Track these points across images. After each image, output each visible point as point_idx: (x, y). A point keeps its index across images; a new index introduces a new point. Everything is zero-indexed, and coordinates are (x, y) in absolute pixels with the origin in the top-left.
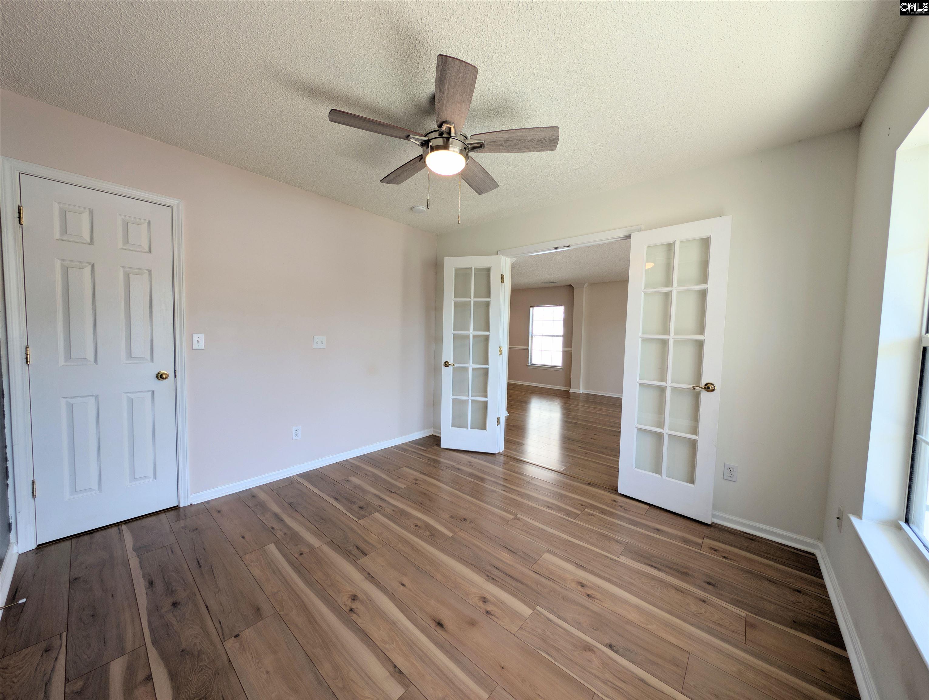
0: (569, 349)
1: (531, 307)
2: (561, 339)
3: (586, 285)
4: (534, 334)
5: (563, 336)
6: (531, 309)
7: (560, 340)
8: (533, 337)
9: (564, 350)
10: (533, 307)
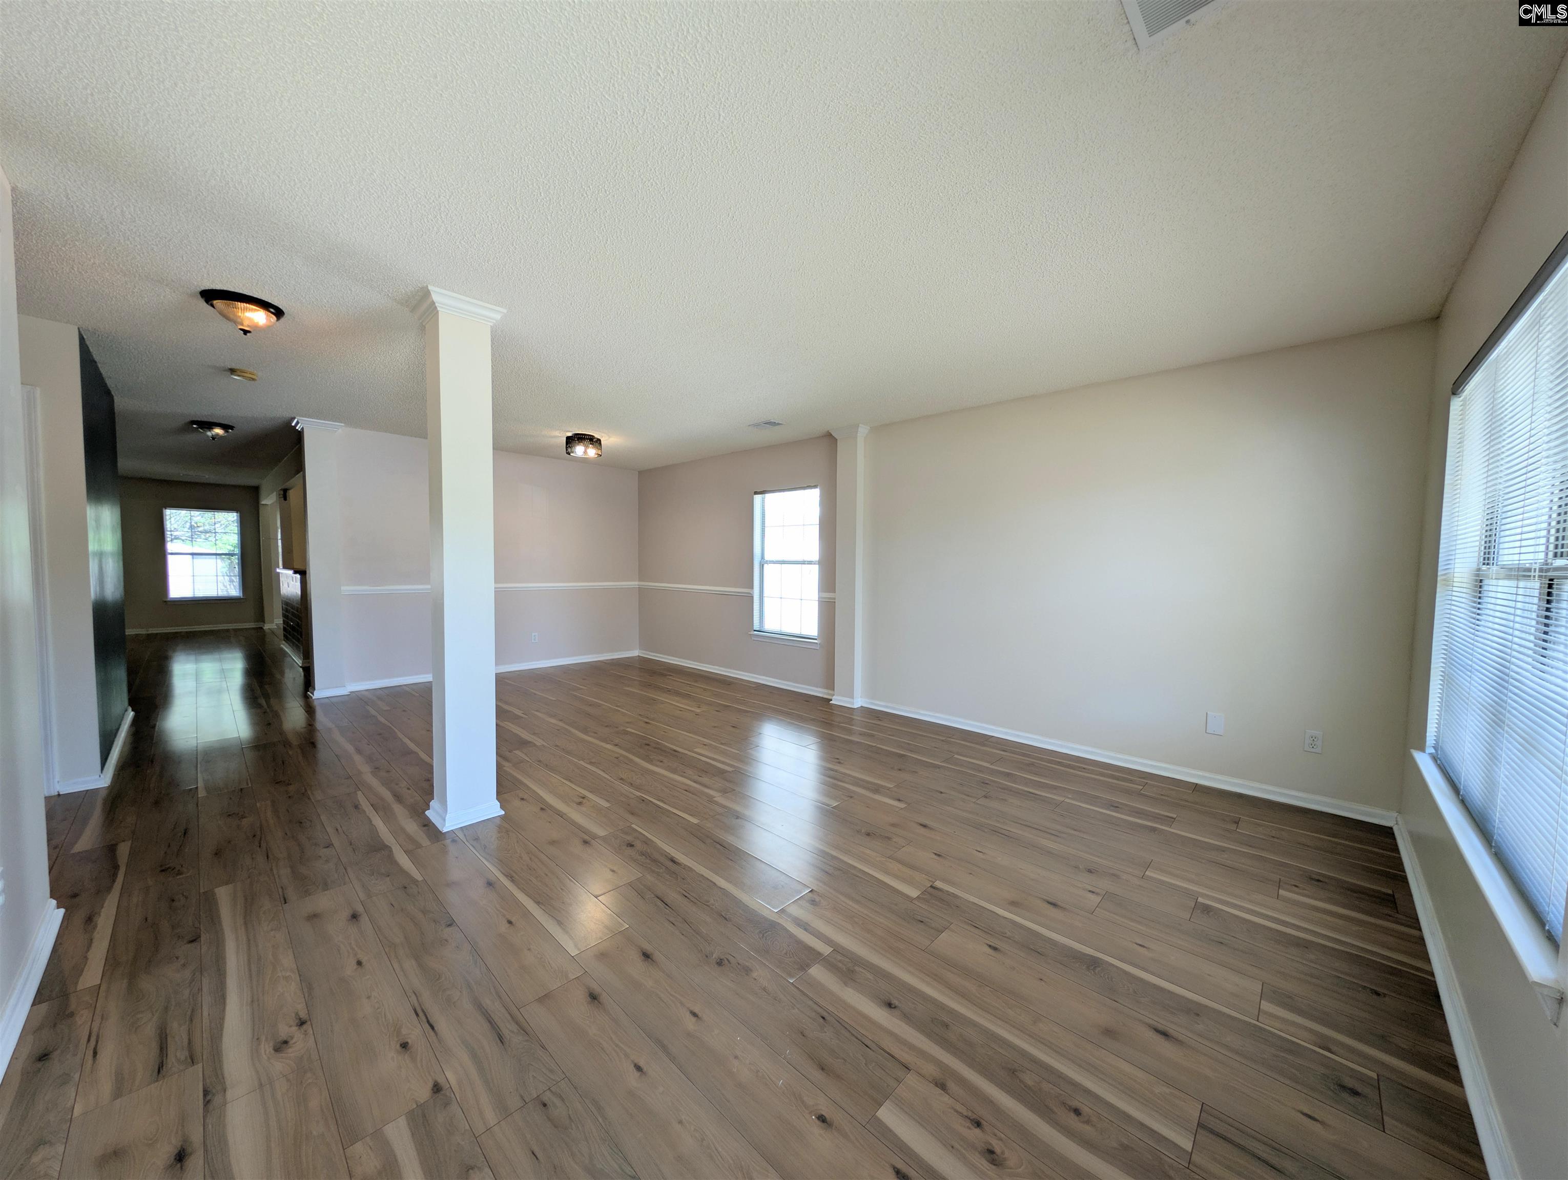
0: (831, 595)
1: (756, 493)
2: (816, 568)
3: (863, 431)
4: (767, 558)
5: (820, 563)
6: (758, 498)
7: (813, 573)
8: (765, 566)
9: (822, 598)
10: (763, 493)
